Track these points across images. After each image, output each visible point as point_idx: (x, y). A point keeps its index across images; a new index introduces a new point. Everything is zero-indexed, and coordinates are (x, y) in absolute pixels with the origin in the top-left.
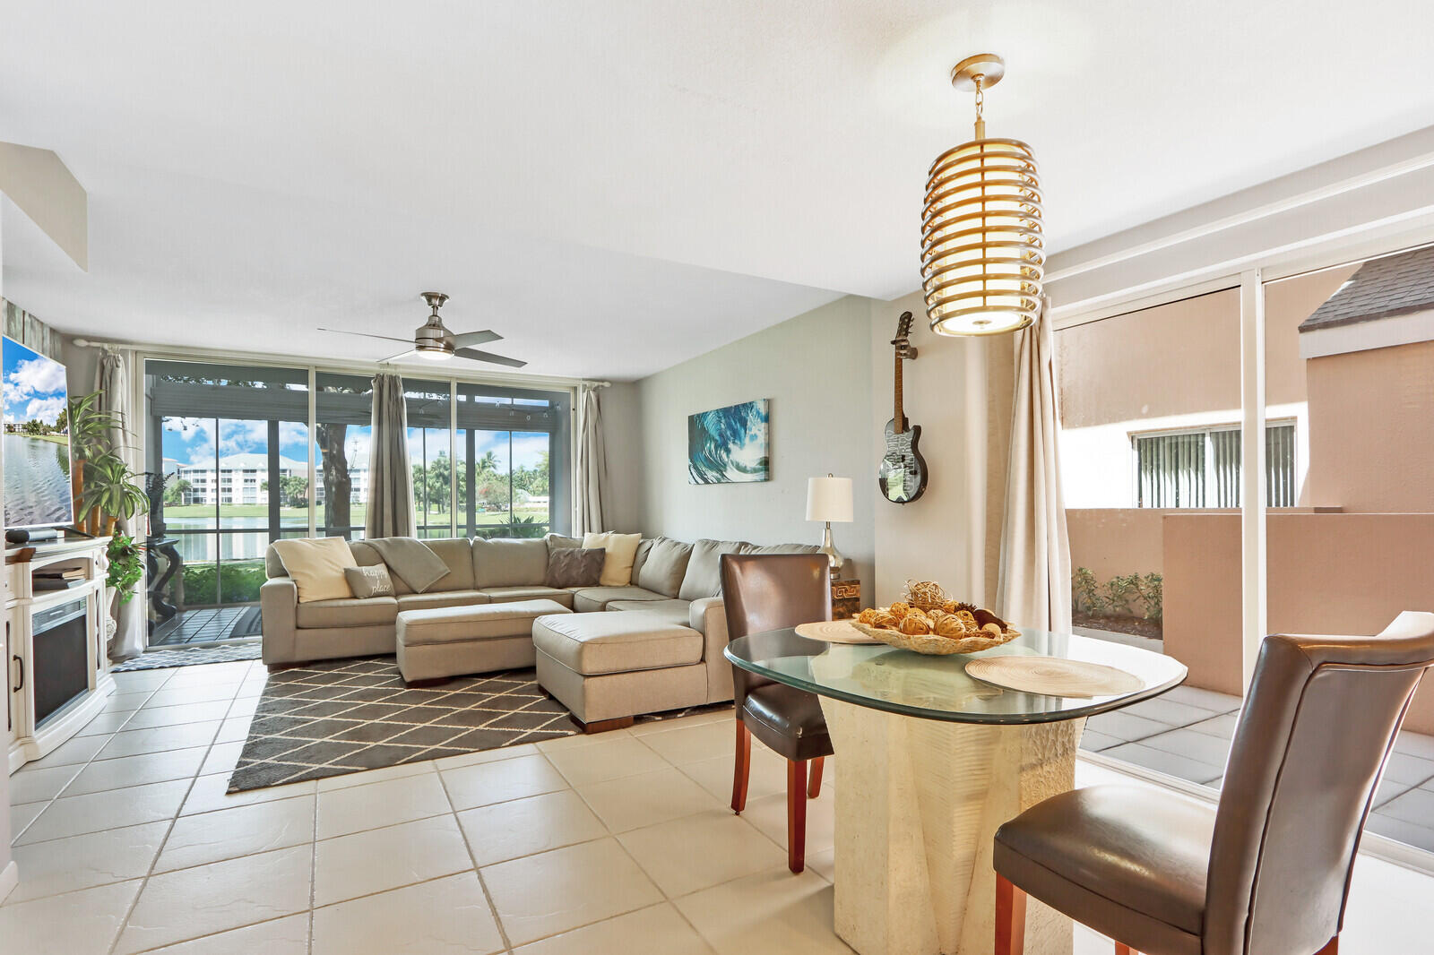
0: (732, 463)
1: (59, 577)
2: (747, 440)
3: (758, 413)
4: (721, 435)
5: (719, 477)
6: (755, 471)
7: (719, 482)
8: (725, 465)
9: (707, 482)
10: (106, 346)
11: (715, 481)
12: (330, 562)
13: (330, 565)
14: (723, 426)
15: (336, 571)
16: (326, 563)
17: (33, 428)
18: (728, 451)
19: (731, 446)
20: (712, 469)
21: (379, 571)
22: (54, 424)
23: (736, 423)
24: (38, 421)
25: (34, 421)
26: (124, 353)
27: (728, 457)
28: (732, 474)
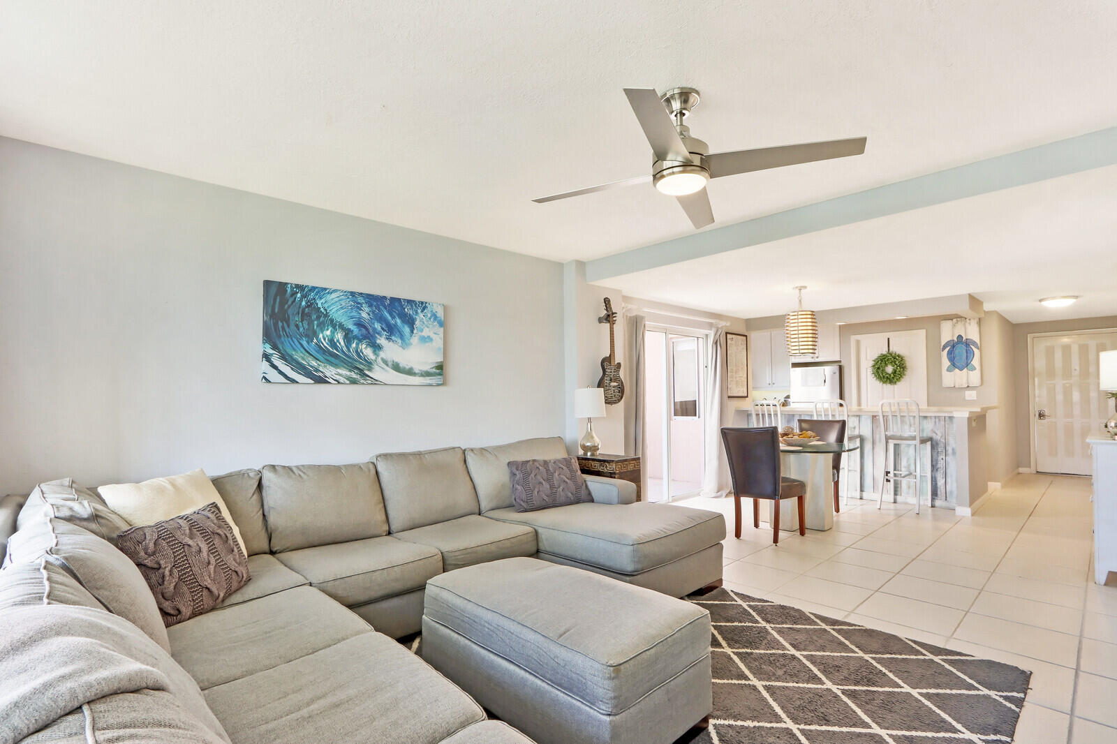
0: (385, 362)
2: (415, 340)
3: (435, 316)
4: (360, 324)
5: (354, 376)
6: (427, 374)
7: (353, 382)
8: (369, 364)
9: (321, 380)
11: (342, 380)
14: (364, 315)
18: (377, 348)
19: (382, 341)
20: (336, 366)
23: (393, 318)
27: (375, 353)
28: (376, 373)
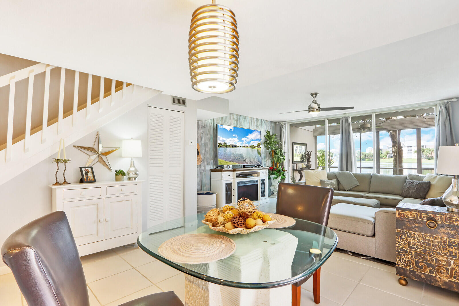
1: (252, 175)
10: (281, 123)
12: (317, 177)
13: (317, 178)
15: (318, 180)
16: (316, 178)
17: (252, 146)
21: (334, 181)
22: (256, 146)
24: (253, 145)
25: (252, 145)
26: (285, 124)
